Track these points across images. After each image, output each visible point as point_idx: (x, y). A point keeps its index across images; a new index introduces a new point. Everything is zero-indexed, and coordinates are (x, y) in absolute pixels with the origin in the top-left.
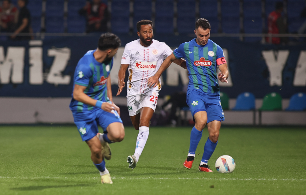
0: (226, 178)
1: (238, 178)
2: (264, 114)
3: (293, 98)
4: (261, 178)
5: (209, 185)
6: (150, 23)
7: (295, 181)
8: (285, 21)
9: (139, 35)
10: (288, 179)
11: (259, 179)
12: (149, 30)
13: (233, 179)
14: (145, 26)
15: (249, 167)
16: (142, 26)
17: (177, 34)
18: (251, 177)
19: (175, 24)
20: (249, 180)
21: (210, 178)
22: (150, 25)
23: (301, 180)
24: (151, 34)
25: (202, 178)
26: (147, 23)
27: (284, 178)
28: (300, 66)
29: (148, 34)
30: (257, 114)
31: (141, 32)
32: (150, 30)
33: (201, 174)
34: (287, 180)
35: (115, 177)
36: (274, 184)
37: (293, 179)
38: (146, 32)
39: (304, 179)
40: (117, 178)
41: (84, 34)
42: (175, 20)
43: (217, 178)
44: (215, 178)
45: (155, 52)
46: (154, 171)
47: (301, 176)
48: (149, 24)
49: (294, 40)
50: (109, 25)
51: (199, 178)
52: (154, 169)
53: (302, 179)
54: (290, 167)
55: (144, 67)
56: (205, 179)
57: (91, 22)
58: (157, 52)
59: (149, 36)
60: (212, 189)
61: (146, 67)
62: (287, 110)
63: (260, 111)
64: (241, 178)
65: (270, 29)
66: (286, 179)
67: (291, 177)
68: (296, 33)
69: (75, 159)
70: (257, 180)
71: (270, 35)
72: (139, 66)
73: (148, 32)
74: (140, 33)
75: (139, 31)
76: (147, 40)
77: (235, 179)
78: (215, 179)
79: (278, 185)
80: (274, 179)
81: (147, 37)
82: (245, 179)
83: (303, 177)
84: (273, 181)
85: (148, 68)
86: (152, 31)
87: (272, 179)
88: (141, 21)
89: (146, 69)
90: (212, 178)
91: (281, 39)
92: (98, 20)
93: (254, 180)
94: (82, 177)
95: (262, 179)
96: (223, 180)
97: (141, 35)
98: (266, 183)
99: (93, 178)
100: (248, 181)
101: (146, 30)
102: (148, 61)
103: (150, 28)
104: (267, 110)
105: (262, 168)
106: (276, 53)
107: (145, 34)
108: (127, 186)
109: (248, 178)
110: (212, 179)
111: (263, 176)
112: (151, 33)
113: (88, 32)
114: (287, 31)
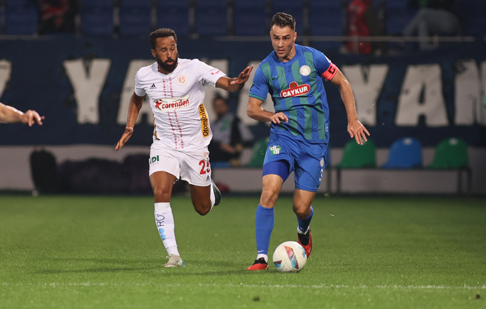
0: (281, 285)
1: (301, 284)
2: (346, 175)
3: (396, 146)
4: (341, 284)
5: (252, 297)
6: (172, 34)
7: (399, 288)
8: (381, 15)
9: (154, 55)
10: (388, 285)
11: (337, 286)
12: (170, 47)
13: (293, 286)
14: (163, 40)
15: (320, 265)
16: (158, 39)
17: (195, 36)
18: (323, 283)
19: (191, 19)
20: (320, 288)
21: (254, 284)
22: (172, 38)
23: (409, 287)
24: (174, 52)
25: (239, 284)
26: (166, 35)
27: (381, 284)
28: (407, 92)
29: (170, 53)
30: (334, 174)
31: (157, 49)
32: (172, 45)
33: (237, 277)
34: (386, 288)
35: (89, 282)
36: (364, 294)
37: (395, 286)
38: (166, 49)
39: (414, 286)
40: (93, 284)
41: (35, 36)
42: (191, 12)
43: (264, 284)
44: (261, 284)
45: (182, 80)
46: (157, 272)
47: (410, 280)
48: (170, 36)
49: (396, 46)
50: (78, 20)
51: (235, 284)
52: (156, 269)
53: (411, 285)
54: (390, 265)
55: (168, 106)
56: (244, 285)
57: (47, 16)
58: (186, 79)
59: (170, 56)
60: (257, 303)
61: (171, 106)
62: (385, 168)
63: (339, 169)
64: (306, 285)
65: (353, 28)
66: (384, 286)
67: (391, 282)
68: (400, 34)
69: (20, 251)
70: (333, 288)
71: (355, 38)
72: (160, 106)
73: (169, 50)
74: (156, 52)
75: (154, 49)
76: (169, 63)
77: (296, 286)
78: (262, 286)
79: (369, 296)
80: (364, 287)
81: (167, 59)
82: (313, 286)
83: (413, 283)
84: (361, 289)
85: (175, 107)
86: (175, 48)
87: (359, 286)
88: (156, 32)
89: (171, 109)
90: (256, 284)
91: (374, 45)
92: (60, 13)
93: (328, 287)
94: (32, 282)
95: (343, 286)
96: (275, 287)
97: (157, 56)
98: (349, 293)
99: (51, 285)
100: (318, 289)
101: (164, 46)
102: (172, 96)
103: (173, 42)
104: (350, 168)
105: (342, 267)
106: (366, 69)
107: (165, 53)
108: (109, 298)
109: (318, 284)
110: (257, 286)
111: (344, 280)
112: (173, 50)
113: (41, 33)
114: (384, 33)
